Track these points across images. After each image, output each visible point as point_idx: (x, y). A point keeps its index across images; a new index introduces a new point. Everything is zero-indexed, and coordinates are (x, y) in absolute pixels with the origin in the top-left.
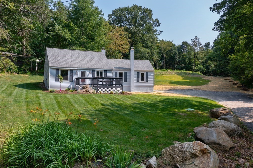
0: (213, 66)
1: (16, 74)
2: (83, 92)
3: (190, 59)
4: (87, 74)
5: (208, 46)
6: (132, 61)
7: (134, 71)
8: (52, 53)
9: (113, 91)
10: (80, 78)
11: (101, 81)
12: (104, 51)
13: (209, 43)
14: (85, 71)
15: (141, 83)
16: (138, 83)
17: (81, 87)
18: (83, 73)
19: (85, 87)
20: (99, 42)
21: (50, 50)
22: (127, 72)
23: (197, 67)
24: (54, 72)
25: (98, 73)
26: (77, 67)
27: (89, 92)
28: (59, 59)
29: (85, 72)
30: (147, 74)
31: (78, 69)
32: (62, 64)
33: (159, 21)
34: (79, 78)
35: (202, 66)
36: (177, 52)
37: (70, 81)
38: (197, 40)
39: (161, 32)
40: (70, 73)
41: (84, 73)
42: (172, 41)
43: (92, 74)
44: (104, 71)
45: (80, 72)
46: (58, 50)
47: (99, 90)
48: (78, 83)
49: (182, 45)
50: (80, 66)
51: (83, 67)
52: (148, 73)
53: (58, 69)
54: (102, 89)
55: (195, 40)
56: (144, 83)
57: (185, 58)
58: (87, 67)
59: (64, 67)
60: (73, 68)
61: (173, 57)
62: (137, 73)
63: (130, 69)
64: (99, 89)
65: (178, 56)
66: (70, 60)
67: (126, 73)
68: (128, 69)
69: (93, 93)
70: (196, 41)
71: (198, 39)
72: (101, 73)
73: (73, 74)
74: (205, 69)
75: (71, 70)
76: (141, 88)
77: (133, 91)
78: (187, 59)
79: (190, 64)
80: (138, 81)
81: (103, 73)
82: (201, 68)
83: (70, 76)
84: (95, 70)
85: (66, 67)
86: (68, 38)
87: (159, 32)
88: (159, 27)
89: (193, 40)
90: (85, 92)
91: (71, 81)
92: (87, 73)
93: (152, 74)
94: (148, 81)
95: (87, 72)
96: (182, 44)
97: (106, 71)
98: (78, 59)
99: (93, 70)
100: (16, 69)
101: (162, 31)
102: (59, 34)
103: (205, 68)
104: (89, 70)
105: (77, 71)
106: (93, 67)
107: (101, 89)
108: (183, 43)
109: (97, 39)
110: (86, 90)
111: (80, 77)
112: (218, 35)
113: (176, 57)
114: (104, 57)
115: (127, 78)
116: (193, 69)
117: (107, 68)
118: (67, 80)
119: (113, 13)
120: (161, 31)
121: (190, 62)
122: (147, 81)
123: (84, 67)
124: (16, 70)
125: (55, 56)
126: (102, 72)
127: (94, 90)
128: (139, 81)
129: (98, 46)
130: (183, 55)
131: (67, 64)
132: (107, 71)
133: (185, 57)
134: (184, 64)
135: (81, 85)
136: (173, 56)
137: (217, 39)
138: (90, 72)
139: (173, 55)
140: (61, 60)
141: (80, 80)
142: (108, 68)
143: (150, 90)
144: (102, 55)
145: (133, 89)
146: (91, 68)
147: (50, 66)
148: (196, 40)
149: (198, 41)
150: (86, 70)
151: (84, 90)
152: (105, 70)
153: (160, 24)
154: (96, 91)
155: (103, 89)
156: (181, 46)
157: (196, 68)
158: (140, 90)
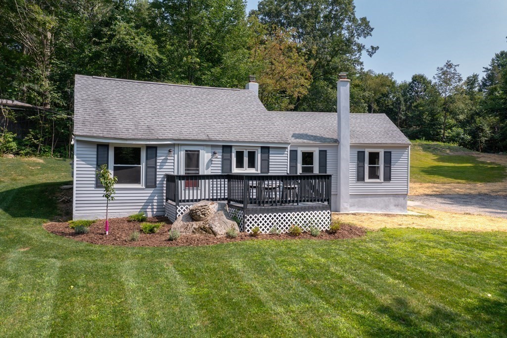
0: (487, 130)
1: (11, 156)
2: (189, 234)
3: (432, 114)
4: (206, 161)
5: (473, 84)
6: (342, 116)
7: (349, 147)
8: (89, 93)
9: (298, 222)
10: (181, 178)
11: (255, 187)
12: (254, 87)
13: (475, 77)
14: (199, 151)
15: (370, 185)
16: (360, 184)
17: (183, 210)
18: (192, 159)
19: (199, 213)
20: (234, 67)
21: (85, 83)
22: (326, 151)
23: (449, 131)
24: (92, 153)
25: (240, 155)
26: (170, 136)
27: (215, 234)
28: (111, 112)
29: (198, 155)
30: (388, 155)
31: (174, 145)
32: (121, 126)
33: (369, 22)
34: (177, 176)
35: (461, 130)
36: (402, 99)
37: (147, 187)
38: (452, 70)
39: (374, 49)
40: (147, 159)
41: (196, 156)
42: (392, 73)
43: (222, 161)
44: (259, 150)
45: (182, 154)
46: (114, 82)
47: (248, 223)
48: (173, 195)
49: (413, 82)
50: (181, 133)
51: (193, 138)
52: (390, 152)
53: (106, 146)
54: (261, 219)
55: (445, 68)
56: (377, 185)
57: (422, 113)
58: (204, 137)
59: (124, 137)
60: (158, 140)
61: (392, 109)
62: (359, 152)
63: (337, 141)
64: (251, 220)
65: (403, 107)
66: (150, 115)
67: (323, 154)
68: (329, 142)
69: (229, 236)
70: (447, 73)
71: (453, 66)
72: (252, 155)
73: (156, 162)
74: (469, 137)
75: (149, 147)
76: (369, 200)
77: (346, 209)
78: (427, 113)
79: (434, 125)
80: (360, 178)
81: (258, 157)
82: (458, 134)
83: (147, 167)
84: (231, 147)
85: (133, 137)
86: (149, 57)
87: (370, 50)
88: (369, 37)
89: (442, 69)
90: (197, 235)
91: (151, 184)
92: (205, 156)
93: (404, 156)
94: (390, 179)
95: (205, 152)
96: (413, 79)
97: (266, 150)
98: (176, 111)
99: (224, 147)
100: (9, 142)
101: (378, 48)
102: (127, 45)
103: (469, 134)
104: (211, 145)
105: (170, 151)
106: (224, 138)
107: (256, 220)
108: (416, 77)
109: (229, 58)
110: (201, 223)
111: (182, 172)
112: (493, 60)
113: (400, 109)
114: (255, 103)
115: (326, 168)
116: (442, 136)
117: (269, 140)
118: (137, 180)
119: (259, 8)
120: (376, 48)
121: (432, 120)
122: (388, 178)
123: (196, 138)
124: (11, 144)
125: (98, 101)
126: (254, 152)
127: (230, 222)
128: (363, 179)
129: (232, 77)
130: (418, 104)
131: (136, 126)
132: (268, 148)
133: (421, 108)
134: (419, 126)
135: (184, 201)
136: (392, 107)
137: (490, 67)
138: (215, 153)
139: (393, 105)
140: (118, 112)
141: (182, 184)
142: (273, 140)
143: (395, 206)
144: (249, 98)
145: (345, 205)
146: (218, 138)
147: (75, 136)
148: (448, 70)
149: (453, 72)
150: (202, 147)
151: (196, 225)
152: (262, 148)
153: (372, 29)
154: (238, 224)
155: (263, 217)
156: (410, 84)
157: (447, 135)
158: (366, 206)
